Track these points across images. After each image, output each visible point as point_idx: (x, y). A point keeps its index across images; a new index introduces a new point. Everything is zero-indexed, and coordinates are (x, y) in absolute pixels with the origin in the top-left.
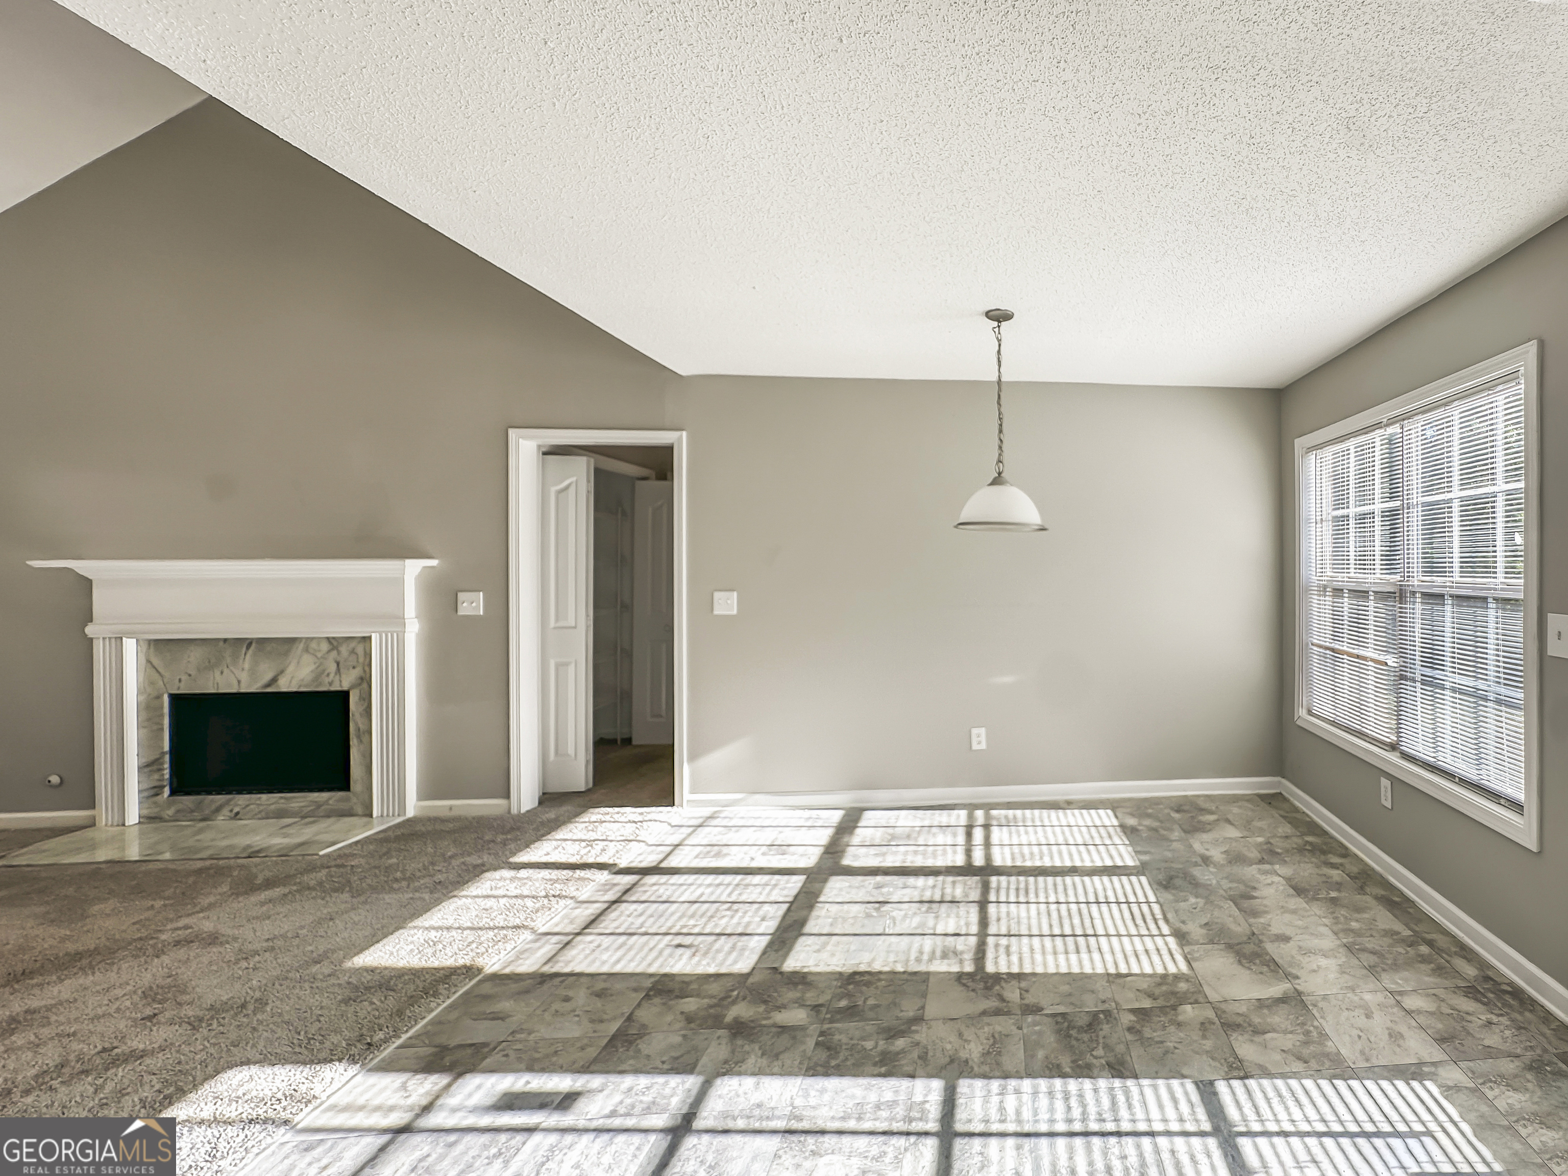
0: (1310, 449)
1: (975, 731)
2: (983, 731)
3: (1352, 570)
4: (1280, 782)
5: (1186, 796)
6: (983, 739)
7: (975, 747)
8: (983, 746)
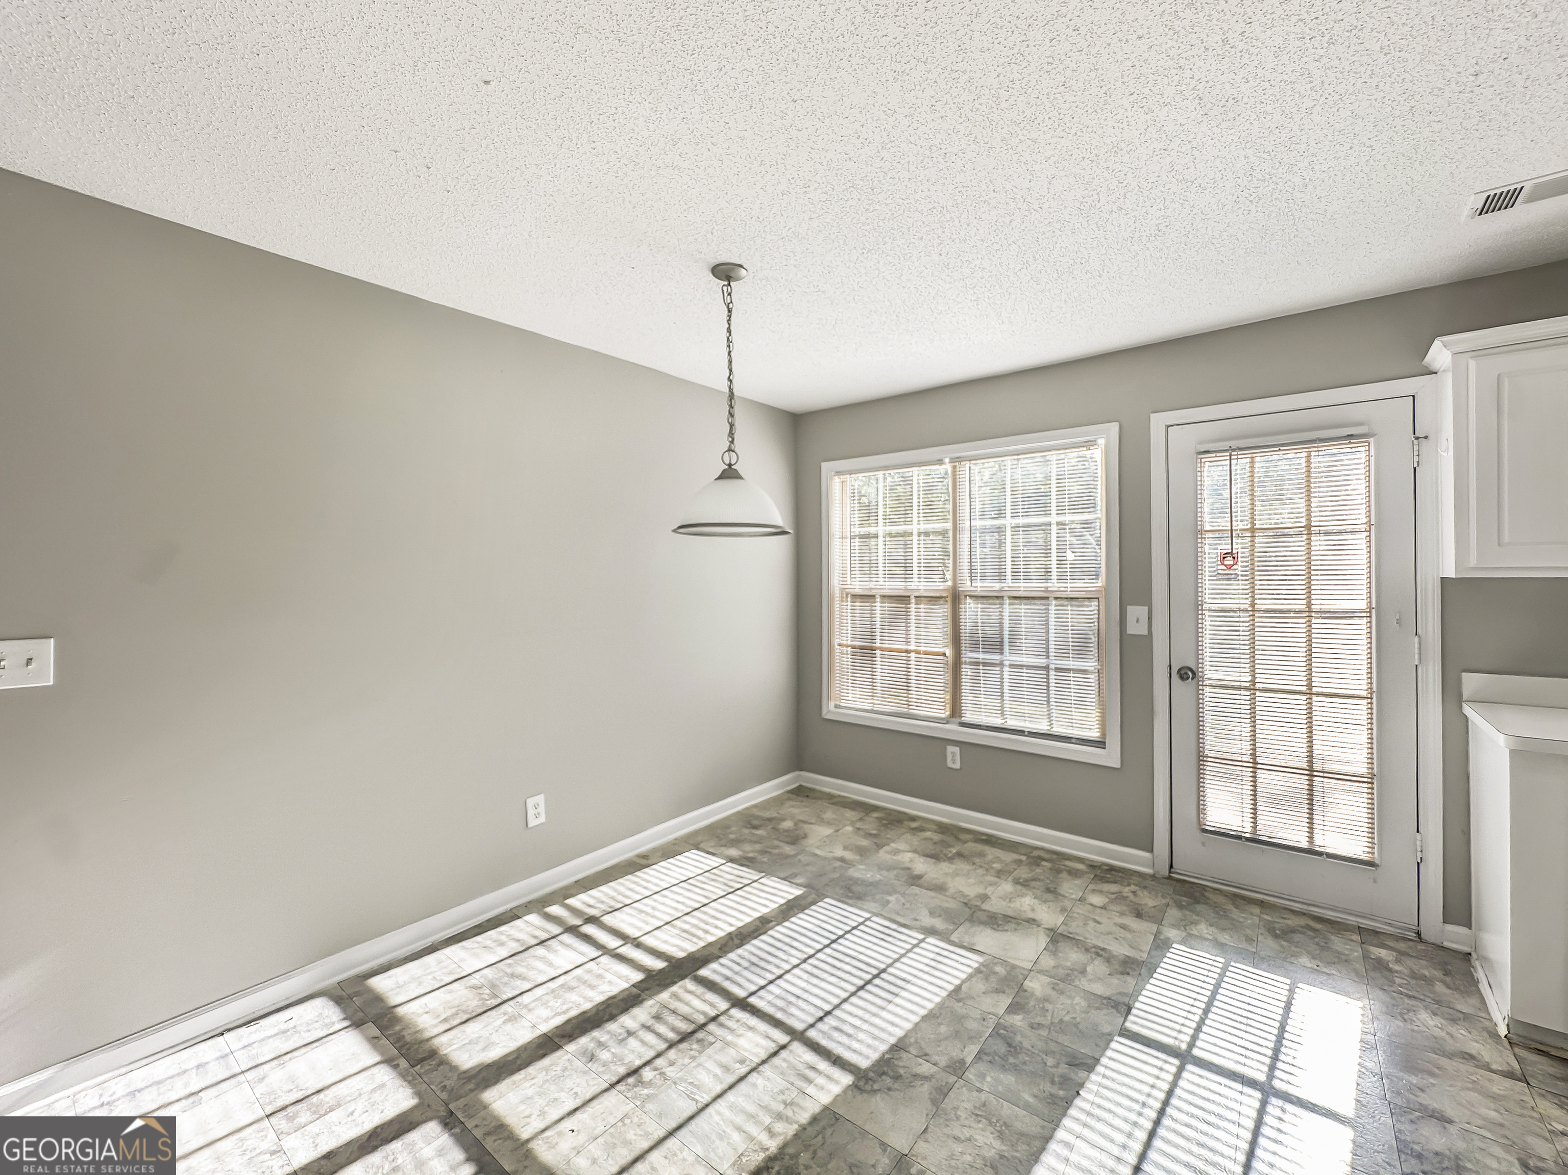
0: (838, 473)
1: (530, 802)
2: (540, 799)
3: (882, 579)
4: (799, 775)
5: (738, 813)
6: (542, 809)
7: (532, 822)
8: (542, 819)
